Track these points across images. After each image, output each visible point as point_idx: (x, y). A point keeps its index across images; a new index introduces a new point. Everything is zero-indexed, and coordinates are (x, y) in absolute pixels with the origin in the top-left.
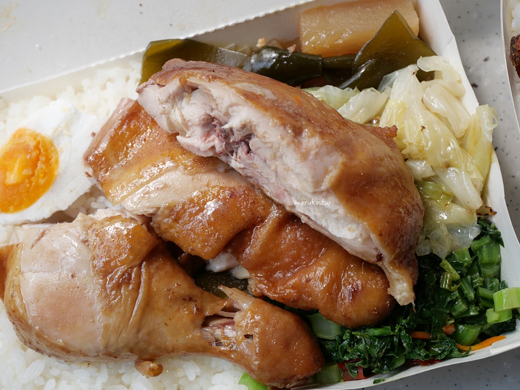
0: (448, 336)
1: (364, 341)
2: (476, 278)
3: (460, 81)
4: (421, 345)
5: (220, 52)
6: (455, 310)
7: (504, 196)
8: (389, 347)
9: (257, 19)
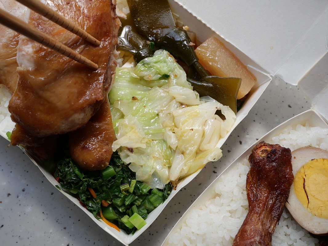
0: (101, 205)
1: (69, 169)
2: (139, 201)
3: (228, 132)
4: (87, 195)
5: (169, 12)
6: (114, 200)
7: (183, 187)
8: (75, 182)
9: (195, 17)
